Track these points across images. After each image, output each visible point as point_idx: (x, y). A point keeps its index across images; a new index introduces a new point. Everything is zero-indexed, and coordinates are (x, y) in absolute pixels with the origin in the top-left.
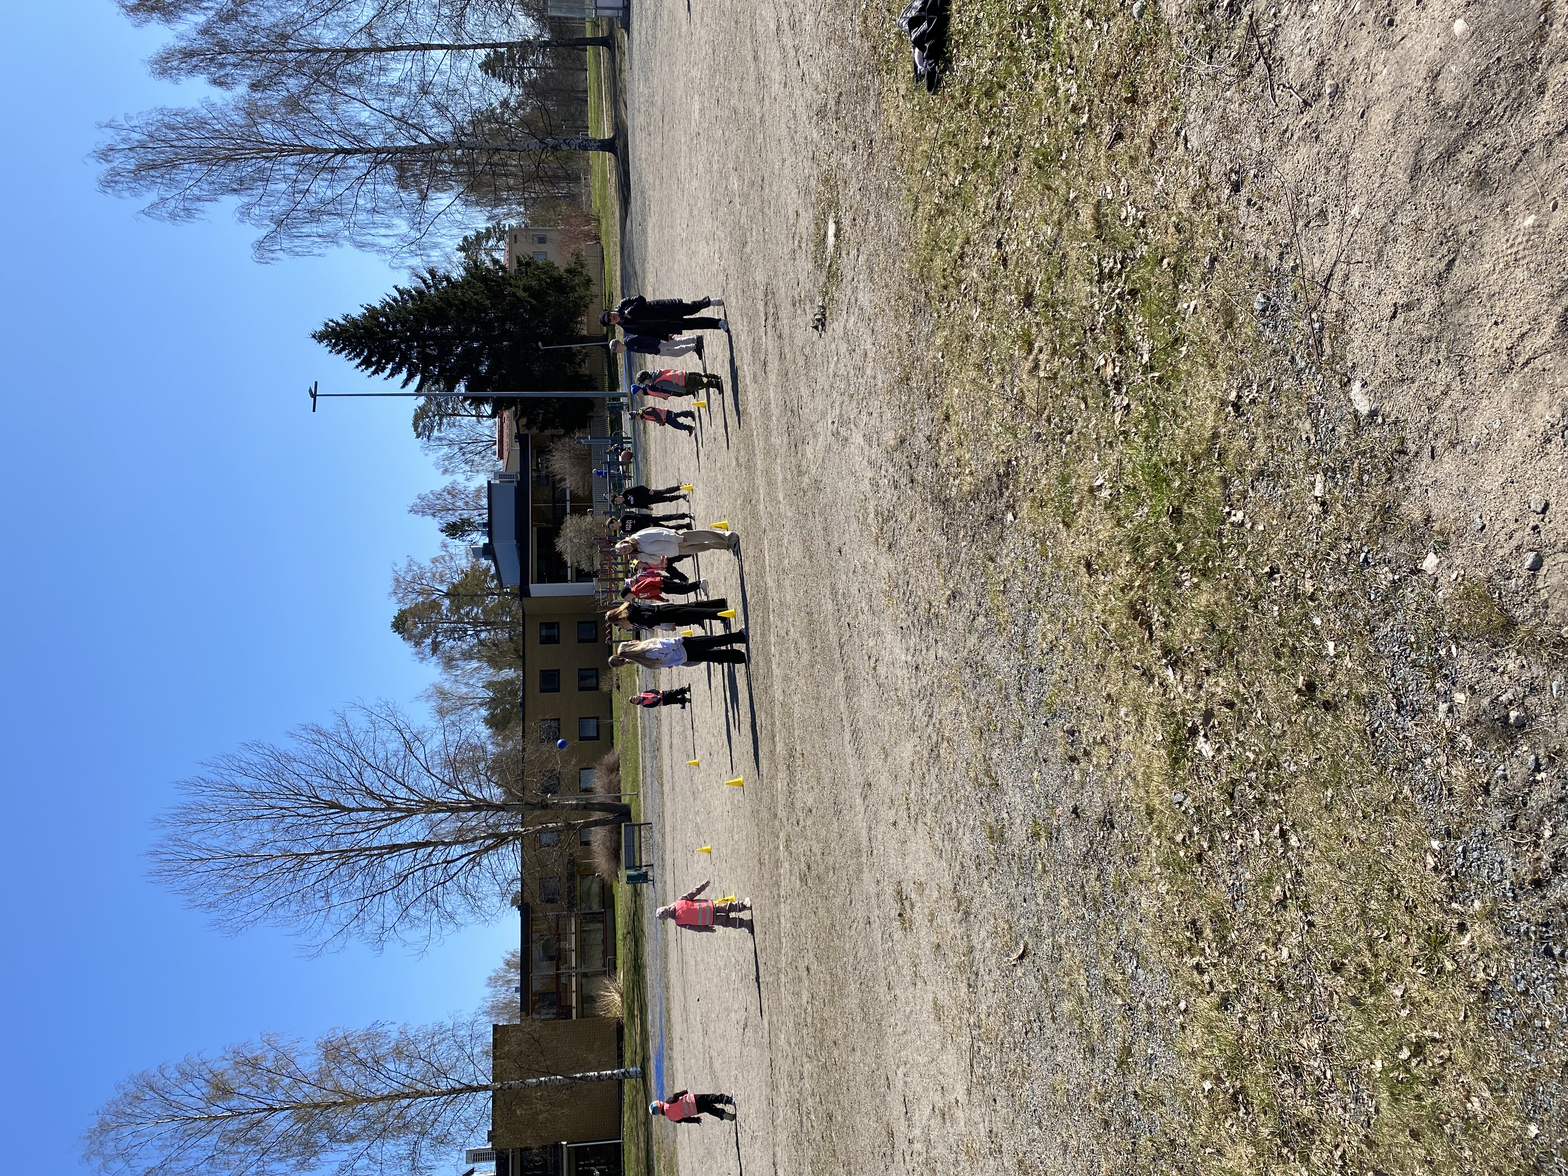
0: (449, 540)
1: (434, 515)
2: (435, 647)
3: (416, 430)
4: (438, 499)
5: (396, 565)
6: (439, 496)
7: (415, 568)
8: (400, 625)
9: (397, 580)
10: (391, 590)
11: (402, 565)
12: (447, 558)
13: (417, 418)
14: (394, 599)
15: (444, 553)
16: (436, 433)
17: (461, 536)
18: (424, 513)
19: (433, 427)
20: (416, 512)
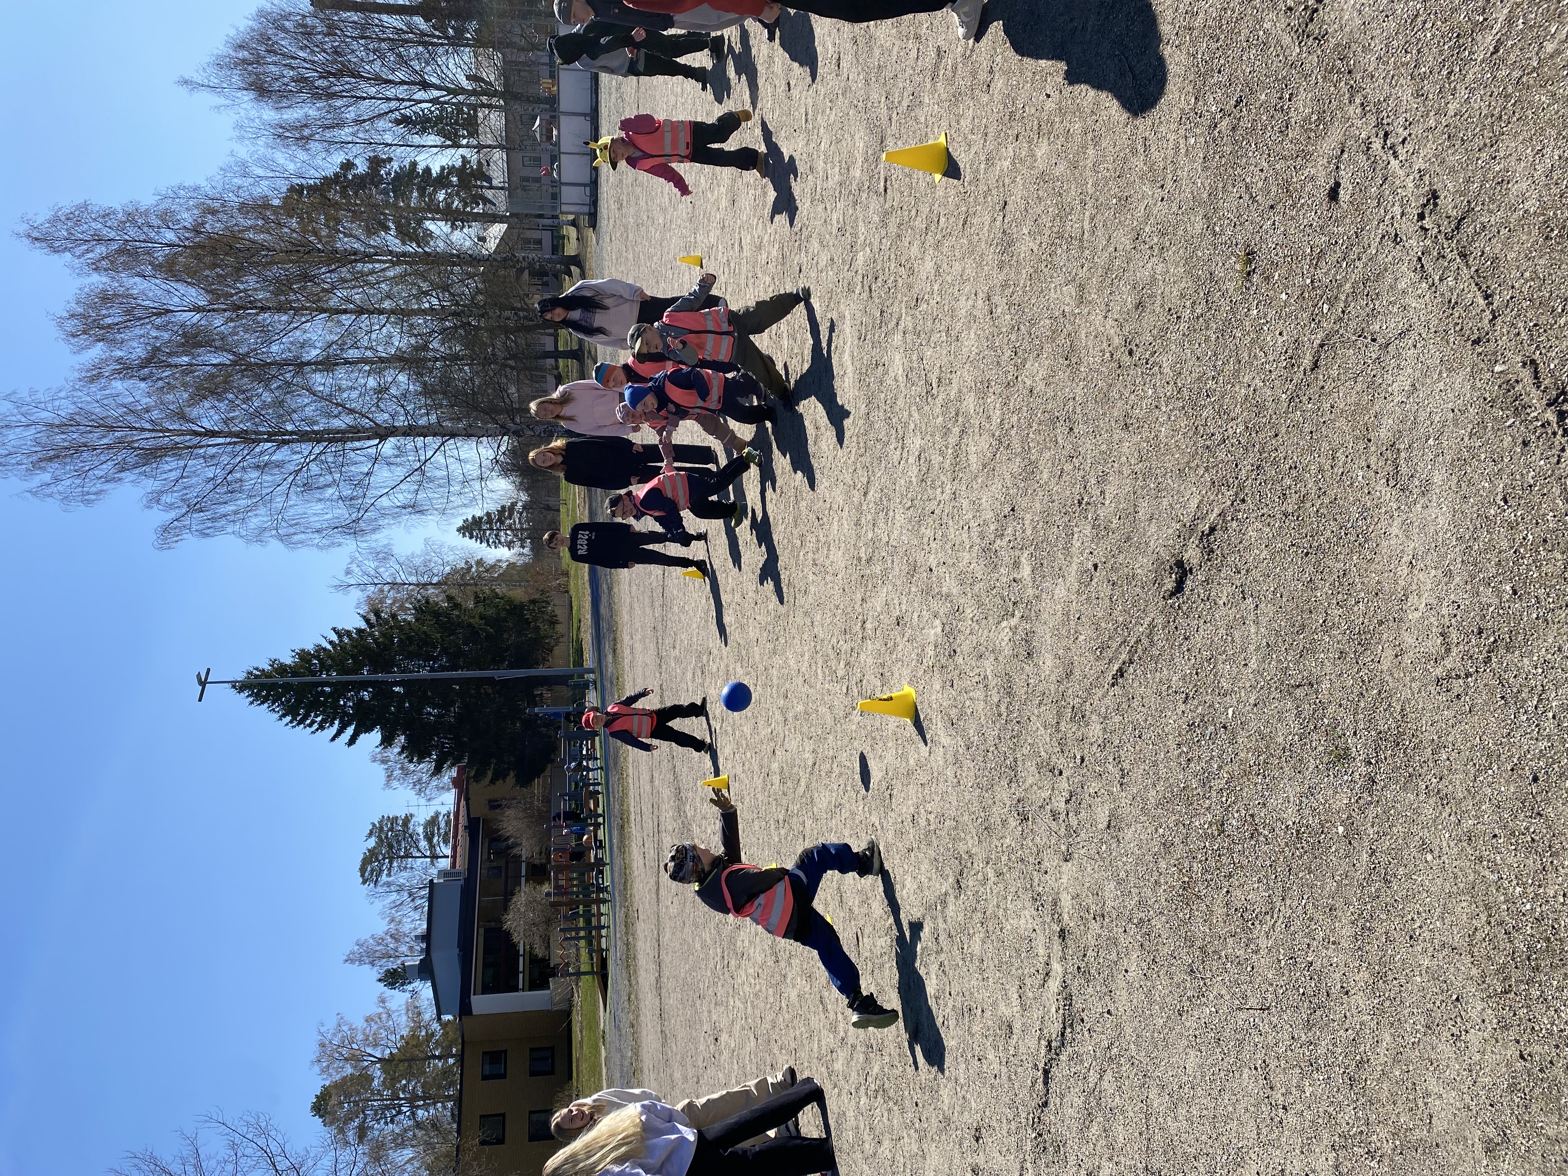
0: (388, 992)
1: (372, 964)
2: (362, 1132)
3: (362, 875)
4: (379, 944)
5: (322, 1025)
6: (380, 941)
7: (345, 1028)
8: (321, 1107)
9: (323, 1045)
10: (314, 1057)
11: (330, 1025)
12: (384, 1016)
13: (366, 862)
14: (317, 1069)
15: (381, 1010)
16: (384, 878)
17: (403, 984)
18: (361, 962)
19: (381, 871)
20: (352, 961)
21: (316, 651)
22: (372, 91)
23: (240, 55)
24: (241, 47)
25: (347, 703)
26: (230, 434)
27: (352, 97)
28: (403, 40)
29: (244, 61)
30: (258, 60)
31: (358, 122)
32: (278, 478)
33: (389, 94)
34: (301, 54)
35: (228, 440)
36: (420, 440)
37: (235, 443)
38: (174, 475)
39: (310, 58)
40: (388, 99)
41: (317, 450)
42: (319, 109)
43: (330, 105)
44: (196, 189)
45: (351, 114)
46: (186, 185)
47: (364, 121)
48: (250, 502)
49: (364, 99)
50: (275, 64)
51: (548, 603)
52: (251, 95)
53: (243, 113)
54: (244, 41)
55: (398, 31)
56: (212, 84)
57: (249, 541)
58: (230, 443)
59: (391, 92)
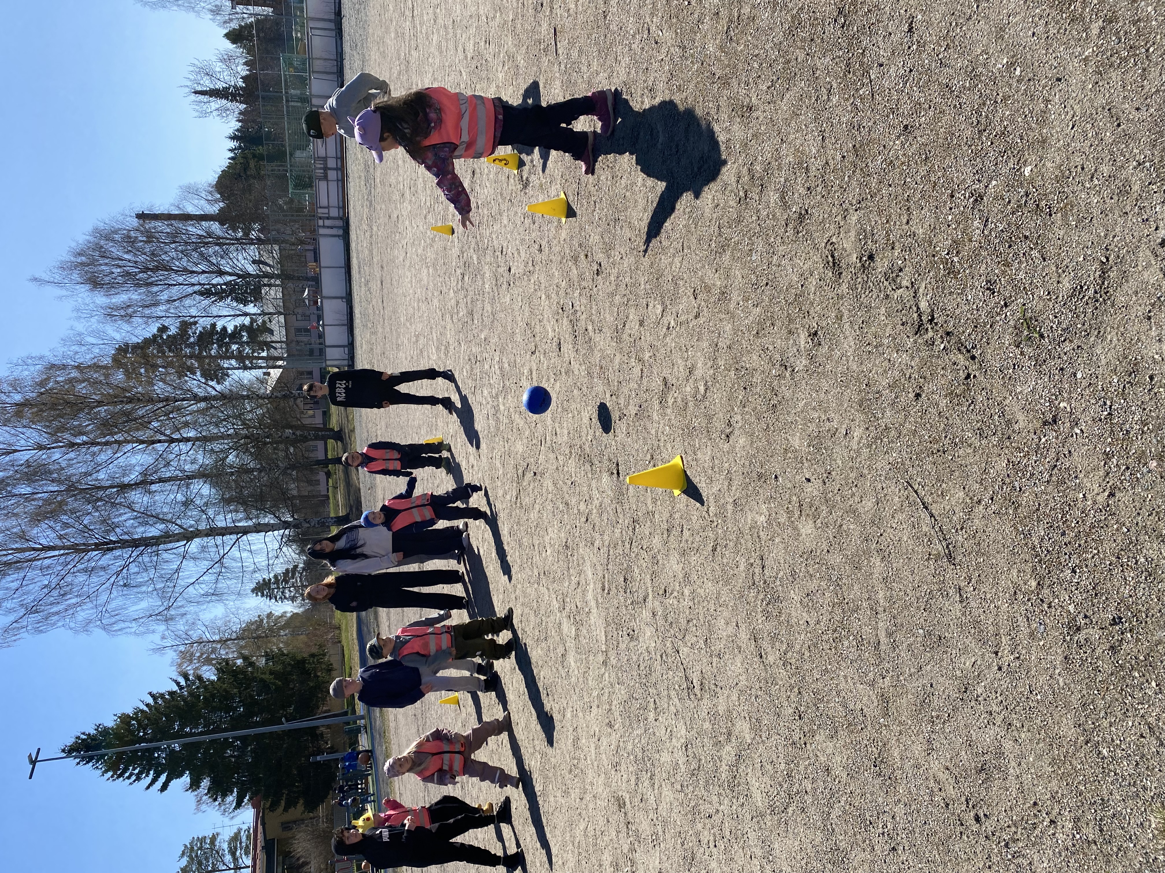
21: (135, 714)
22: (181, 279)
23: (79, 261)
24: (80, 254)
25: (161, 756)
26: (63, 548)
27: (165, 284)
28: (204, 243)
29: (82, 264)
30: (93, 263)
31: (170, 301)
32: (103, 579)
33: (193, 281)
34: (126, 256)
35: (62, 552)
36: (219, 539)
37: (68, 554)
38: (15, 585)
39: (133, 259)
40: (193, 285)
41: (135, 554)
42: (140, 294)
43: (149, 292)
44: (41, 358)
45: (164, 296)
46: (34, 355)
47: (175, 300)
48: (79, 600)
49: (175, 285)
50: (106, 264)
51: (324, 655)
52: (88, 287)
53: (80, 299)
54: (82, 250)
55: (200, 237)
56: (56, 281)
57: (76, 632)
58: (62, 555)
59: (194, 280)
